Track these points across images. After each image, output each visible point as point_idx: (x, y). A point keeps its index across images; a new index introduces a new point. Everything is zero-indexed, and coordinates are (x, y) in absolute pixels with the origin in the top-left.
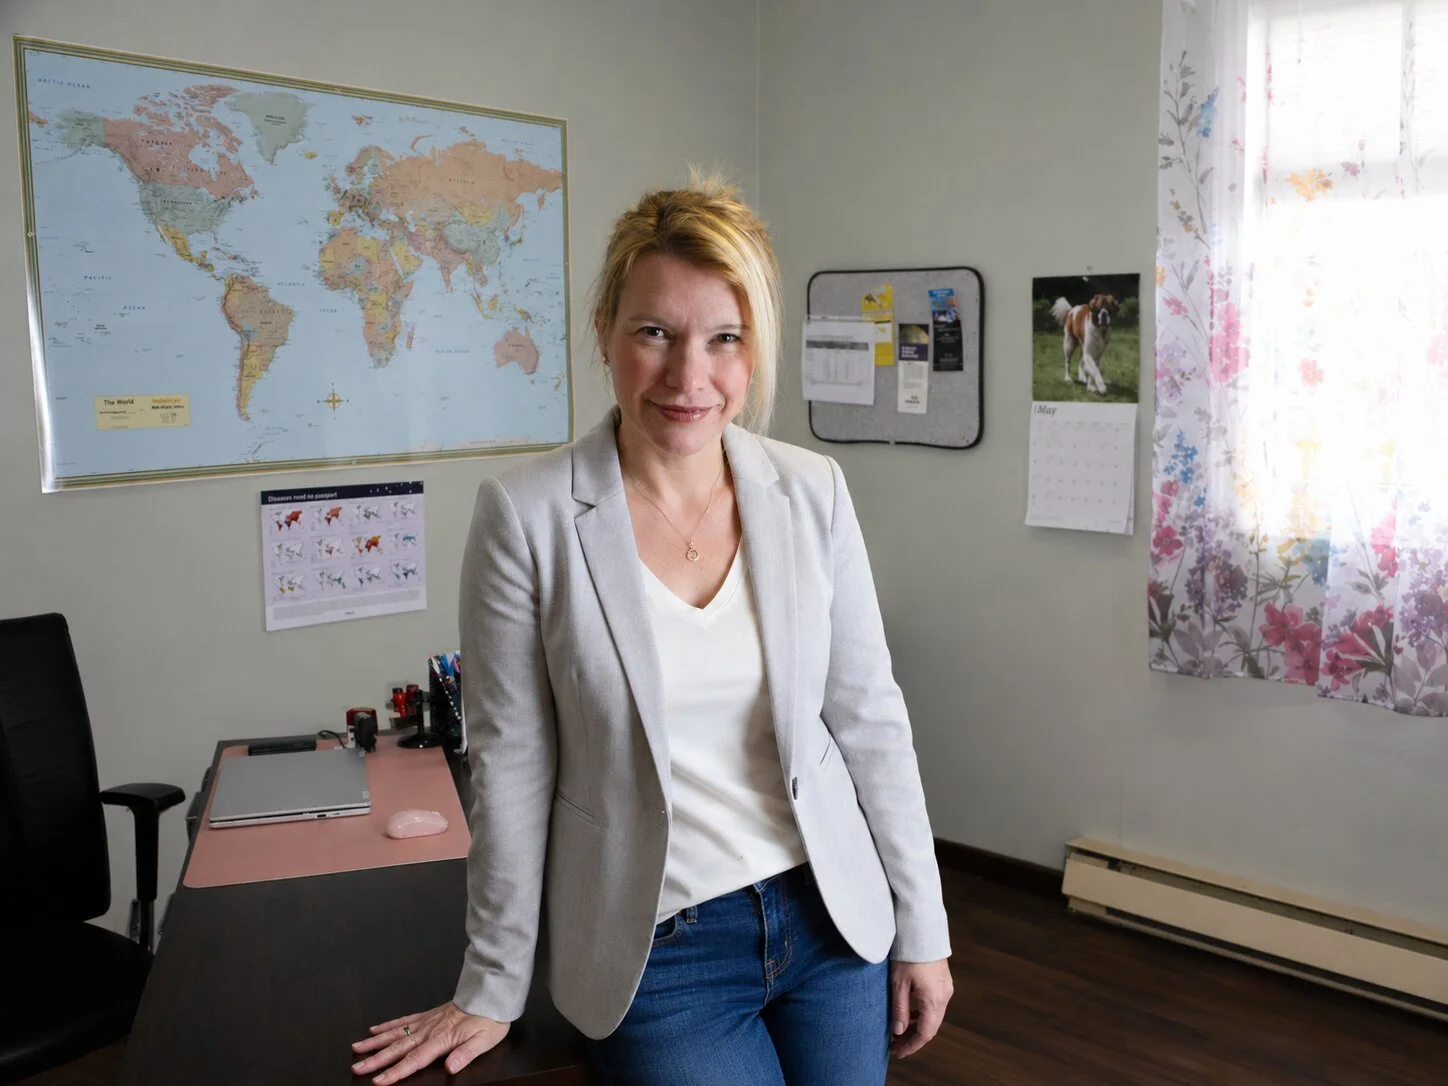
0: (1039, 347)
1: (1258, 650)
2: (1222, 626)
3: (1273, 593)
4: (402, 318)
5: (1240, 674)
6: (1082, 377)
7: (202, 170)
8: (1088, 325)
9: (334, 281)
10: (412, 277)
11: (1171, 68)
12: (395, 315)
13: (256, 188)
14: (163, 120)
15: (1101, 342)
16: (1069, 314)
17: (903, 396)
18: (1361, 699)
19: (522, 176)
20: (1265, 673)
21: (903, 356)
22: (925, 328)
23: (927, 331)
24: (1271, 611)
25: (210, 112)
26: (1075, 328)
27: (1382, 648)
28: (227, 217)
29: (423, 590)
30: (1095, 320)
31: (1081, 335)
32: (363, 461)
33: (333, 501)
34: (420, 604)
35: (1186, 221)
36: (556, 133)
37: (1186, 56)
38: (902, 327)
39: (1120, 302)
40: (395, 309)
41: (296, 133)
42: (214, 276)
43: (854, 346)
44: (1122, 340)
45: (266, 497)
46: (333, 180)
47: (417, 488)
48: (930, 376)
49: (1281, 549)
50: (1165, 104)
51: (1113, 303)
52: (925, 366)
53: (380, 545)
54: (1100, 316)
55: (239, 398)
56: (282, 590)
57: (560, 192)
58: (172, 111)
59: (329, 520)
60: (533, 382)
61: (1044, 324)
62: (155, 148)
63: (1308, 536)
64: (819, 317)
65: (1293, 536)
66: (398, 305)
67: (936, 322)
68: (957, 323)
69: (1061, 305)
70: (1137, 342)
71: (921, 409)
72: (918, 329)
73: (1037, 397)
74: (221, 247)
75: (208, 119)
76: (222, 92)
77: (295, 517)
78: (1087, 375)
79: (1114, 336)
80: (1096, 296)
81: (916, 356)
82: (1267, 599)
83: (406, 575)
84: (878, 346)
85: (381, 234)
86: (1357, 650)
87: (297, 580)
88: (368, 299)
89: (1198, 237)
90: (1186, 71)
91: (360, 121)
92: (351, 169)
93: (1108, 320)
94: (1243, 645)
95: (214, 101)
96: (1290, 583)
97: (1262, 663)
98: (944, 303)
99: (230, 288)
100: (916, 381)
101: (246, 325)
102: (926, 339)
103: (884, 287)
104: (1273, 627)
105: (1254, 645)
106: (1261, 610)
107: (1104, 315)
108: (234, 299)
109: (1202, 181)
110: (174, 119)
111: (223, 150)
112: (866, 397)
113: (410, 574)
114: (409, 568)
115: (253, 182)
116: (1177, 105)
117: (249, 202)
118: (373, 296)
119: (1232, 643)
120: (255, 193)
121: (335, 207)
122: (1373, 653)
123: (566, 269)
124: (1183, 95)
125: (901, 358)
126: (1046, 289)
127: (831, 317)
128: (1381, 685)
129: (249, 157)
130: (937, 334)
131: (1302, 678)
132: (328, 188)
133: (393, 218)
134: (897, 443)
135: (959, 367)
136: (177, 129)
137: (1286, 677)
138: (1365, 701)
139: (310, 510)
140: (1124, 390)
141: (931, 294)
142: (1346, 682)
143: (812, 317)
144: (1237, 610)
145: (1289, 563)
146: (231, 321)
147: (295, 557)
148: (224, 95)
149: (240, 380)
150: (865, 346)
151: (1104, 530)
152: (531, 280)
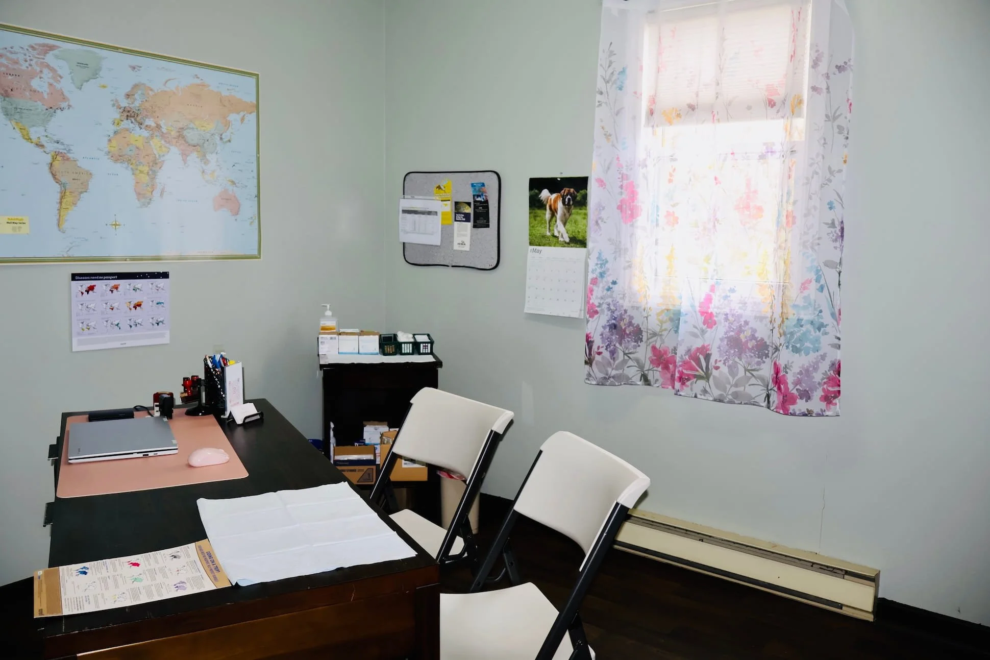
0: (533, 216)
1: (648, 370)
2: (629, 357)
3: (655, 338)
4: (157, 181)
5: (639, 383)
6: (556, 234)
7: (38, 92)
8: (560, 205)
9: (118, 158)
10: (162, 159)
11: (604, 51)
12: (153, 179)
13: (70, 104)
14: (16, 62)
15: (567, 215)
16: (550, 198)
17: (457, 240)
18: (693, 396)
19: (230, 105)
20: (652, 384)
21: (457, 219)
22: (469, 204)
23: (470, 206)
24: (654, 348)
25: (44, 59)
26: (553, 207)
27: (704, 369)
28: (53, 119)
29: (168, 333)
30: (564, 203)
31: (556, 211)
32: (133, 259)
33: (115, 280)
34: (166, 340)
35: (608, 136)
36: (253, 80)
37: (612, 45)
38: (456, 203)
39: (577, 193)
40: (153, 175)
41: (95, 75)
42: (45, 152)
43: (429, 213)
44: (578, 214)
45: (74, 277)
46: (117, 101)
47: (165, 275)
48: (471, 230)
49: (658, 314)
50: (600, 72)
51: (574, 193)
52: (469, 225)
53: (142, 306)
54: (567, 200)
55: (59, 220)
56: (83, 329)
57: (254, 114)
58: (21, 57)
59: (112, 291)
60: (236, 220)
61: (536, 204)
62: (10, 77)
63: (671, 307)
64: (409, 197)
65: (664, 308)
66: (154, 172)
67: (475, 201)
68: (486, 202)
69: (545, 194)
70: (586, 214)
71: (467, 248)
72: (465, 204)
73: (531, 244)
74: (49, 136)
75: (42, 63)
76: (52, 48)
77: (91, 288)
78: (559, 232)
79: (573, 211)
80: (564, 189)
81: (464, 219)
82: (651, 342)
83: (158, 324)
84: (443, 214)
85: (145, 133)
86: (693, 369)
87: (92, 324)
88: (137, 169)
89: (613, 146)
90: (612, 53)
91: (134, 68)
92: (128, 96)
93: (571, 202)
94: (641, 367)
95: (46, 53)
96: (663, 333)
97: (650, 377)
98: (479, 189)
99: (54, 159)
100: (464, 232)
101: (63, 180)
102: (469, 210)
103: (446, 182)
104: (655, 358)
105: (646, 368)
106: (649, 348)
107: (569, 199)
108: (56, 163)
109: (617, 113)
110: (22, 62)
111: (52, 81)
112: (436, 240)
113: (160, 324)
114: (159, 320)
115: (69, 100)
116: (606, 72)
117: (66, 111)
118: (140, 168)
119: (636, 366)
120: (69, 106)
121: (117, 116)
122: (700, 370)
123: (258, 159)
124: (609, 66)
125: (456, 221)
126: (537, 184)
127: (416, 197)
128: (703, 387)
129: (66, 85)
130: (476, 207)
131: (669, 385)
132: (114, 105)
133: (153, 125)
134: (453, 266)
135: (488, 226)
136: (24, 68)
137: (662, 385)
138: (696, 397)
139: (100, 285)
140: (578, 241)
141: (472, 185)
142: (688, 386)
143: (406, 196)
144: (638, 348)
145: (662, 322)
146: (54, 176)
147: (91, 311)
148: (53, 50)
149: (59, 210)
150: (436, 213)
151: (568, 316)
152: (236, 163)
